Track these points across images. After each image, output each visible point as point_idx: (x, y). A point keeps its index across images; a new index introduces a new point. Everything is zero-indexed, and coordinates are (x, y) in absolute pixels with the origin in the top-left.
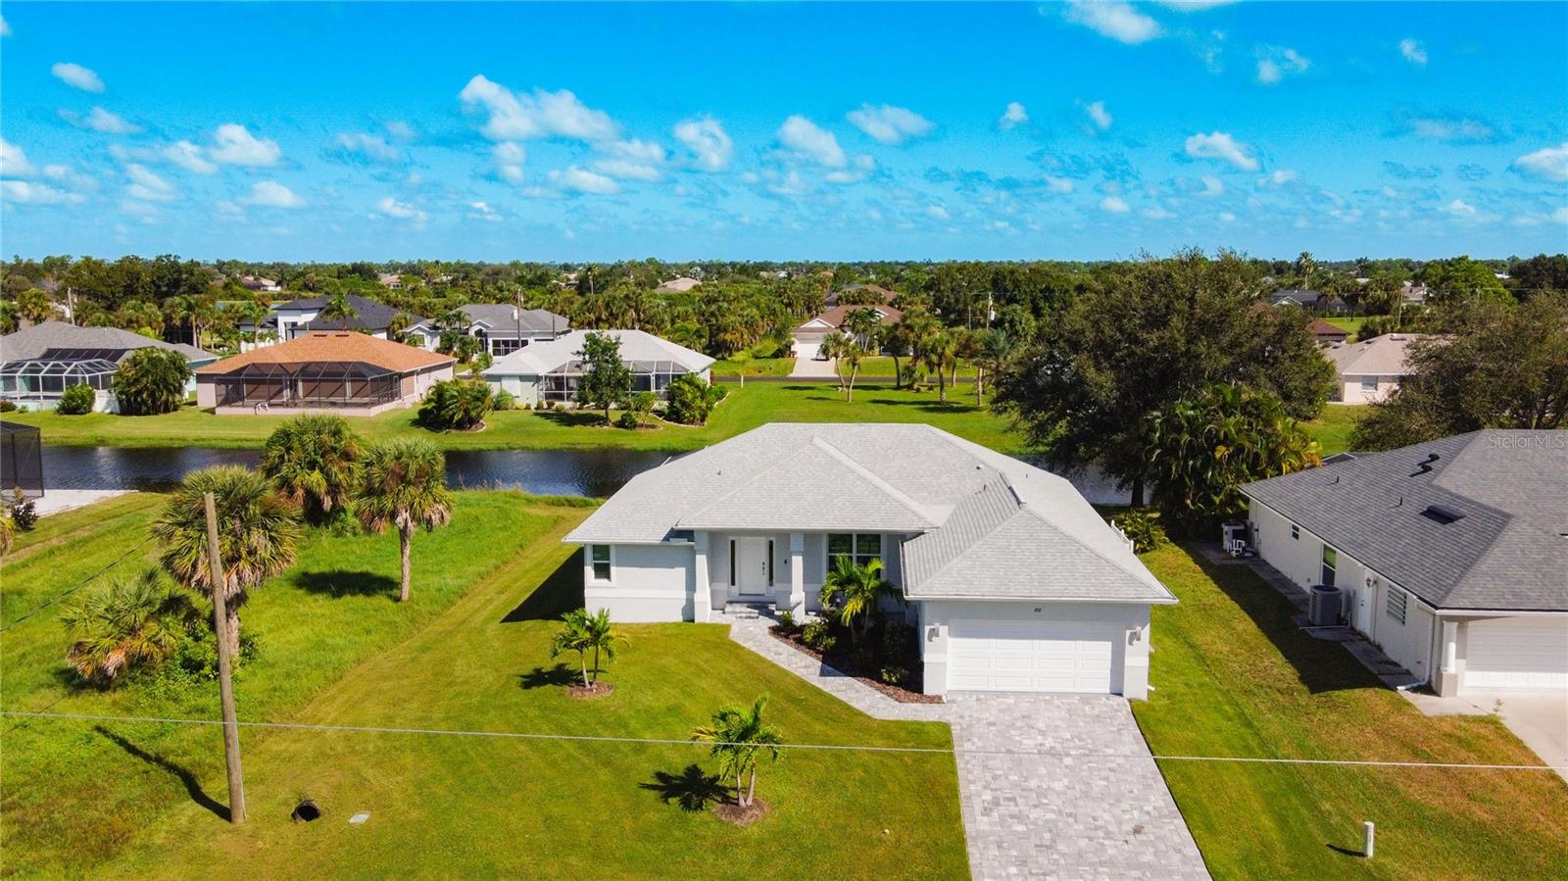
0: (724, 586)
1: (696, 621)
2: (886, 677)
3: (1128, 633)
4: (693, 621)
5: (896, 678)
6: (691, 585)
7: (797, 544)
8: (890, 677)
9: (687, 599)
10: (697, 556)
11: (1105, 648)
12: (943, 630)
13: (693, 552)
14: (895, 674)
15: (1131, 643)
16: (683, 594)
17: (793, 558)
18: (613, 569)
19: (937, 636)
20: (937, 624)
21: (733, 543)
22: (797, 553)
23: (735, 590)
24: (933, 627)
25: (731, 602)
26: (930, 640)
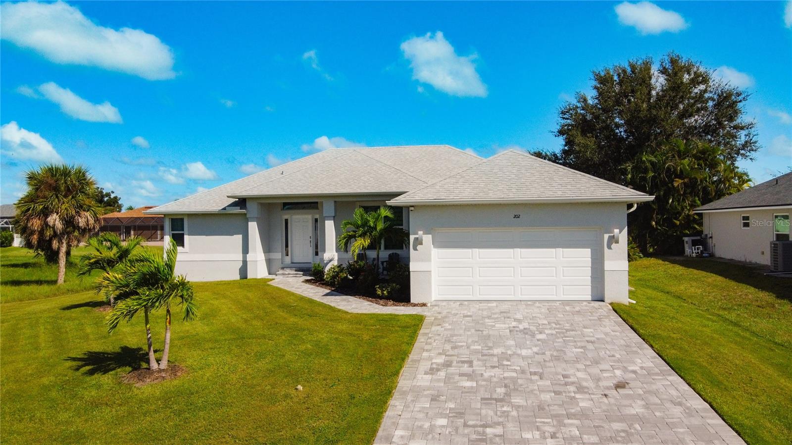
0: (277, 256)
1: (249, 277)
2: (379, 292)
3: (606, 236)
4: (247, 278)
5: (388, 292)
6: (245, 250)
7: (328, 208)
8: (383, 291)
9: (243, 261)
10: (249, 223)
11: (584, 255)
12: (427, 239)
13: (245, 219)
14: (386, 288)
15: (609, 247)
16: (240, 257)
17: (327, 222)
18: (186, 238)
19: (421, 244)
20: (420, 233)
21: (286, 221)
22: (329, 218)
23: (288, 260)
24: (417, 236)
25: (283, 268)
26: (415, 249)
